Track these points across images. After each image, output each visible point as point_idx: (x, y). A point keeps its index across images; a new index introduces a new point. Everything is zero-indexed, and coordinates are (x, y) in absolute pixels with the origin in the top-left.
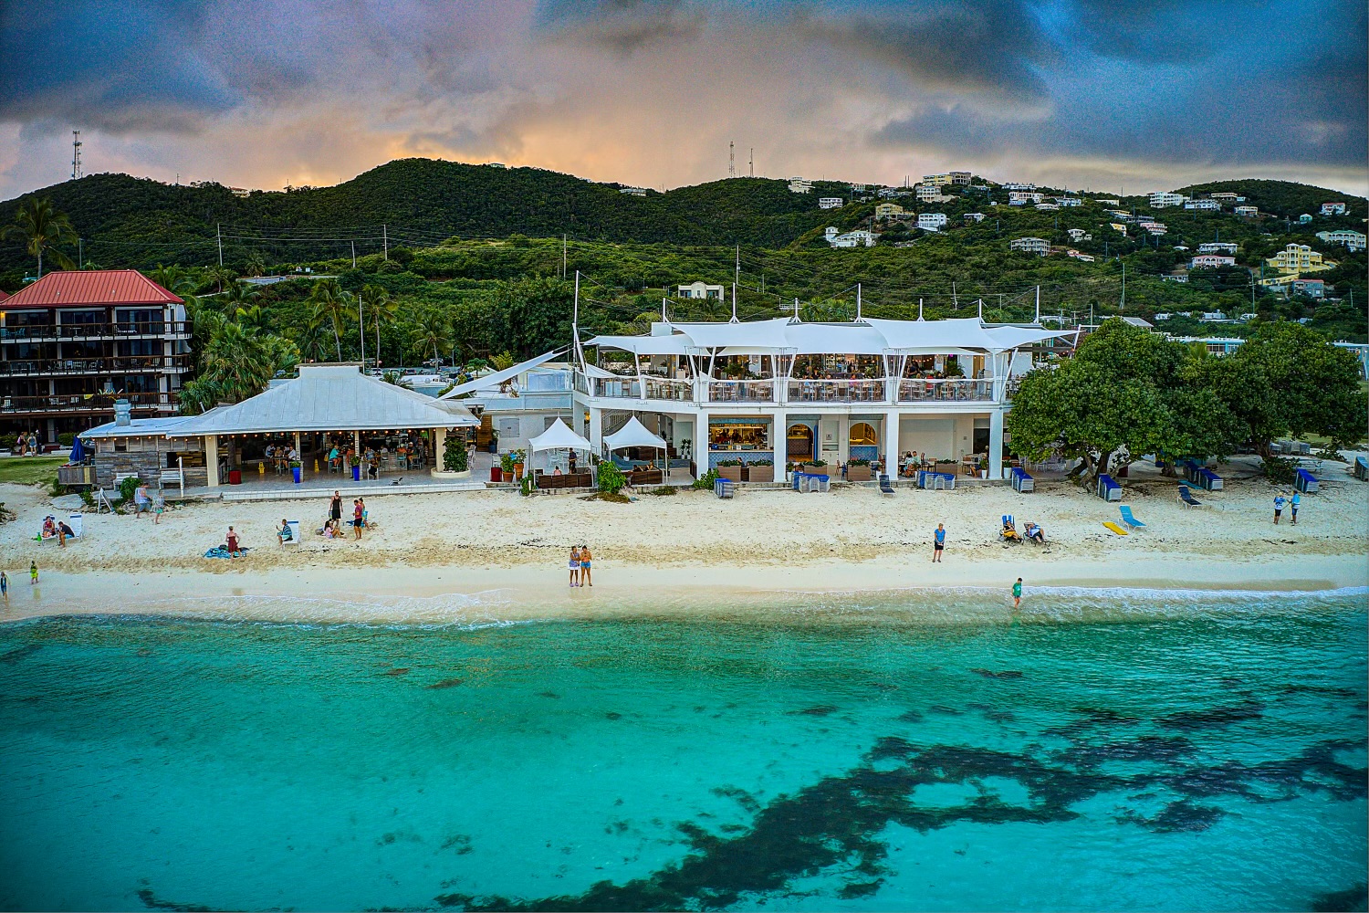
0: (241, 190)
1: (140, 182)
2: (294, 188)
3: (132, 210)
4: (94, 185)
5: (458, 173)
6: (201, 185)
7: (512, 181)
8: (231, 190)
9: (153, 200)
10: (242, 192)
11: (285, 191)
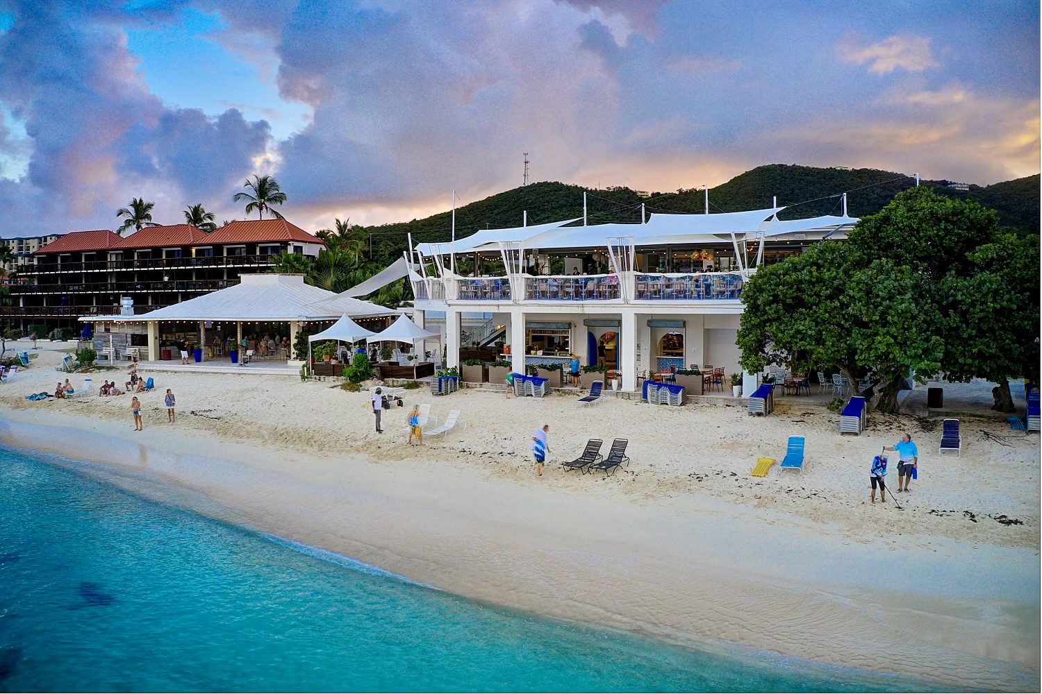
0: (644, 192)
1: (568, 188)
2: (684, 189)
3: (560, 207)
4: (535, 190)
5: (807, 175)
6: (614, 189)
7: (852, 180)
8: (636, 193)
9: (575, 200)
10: (645, 194)
11: (678, 193)
